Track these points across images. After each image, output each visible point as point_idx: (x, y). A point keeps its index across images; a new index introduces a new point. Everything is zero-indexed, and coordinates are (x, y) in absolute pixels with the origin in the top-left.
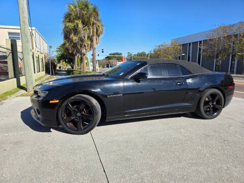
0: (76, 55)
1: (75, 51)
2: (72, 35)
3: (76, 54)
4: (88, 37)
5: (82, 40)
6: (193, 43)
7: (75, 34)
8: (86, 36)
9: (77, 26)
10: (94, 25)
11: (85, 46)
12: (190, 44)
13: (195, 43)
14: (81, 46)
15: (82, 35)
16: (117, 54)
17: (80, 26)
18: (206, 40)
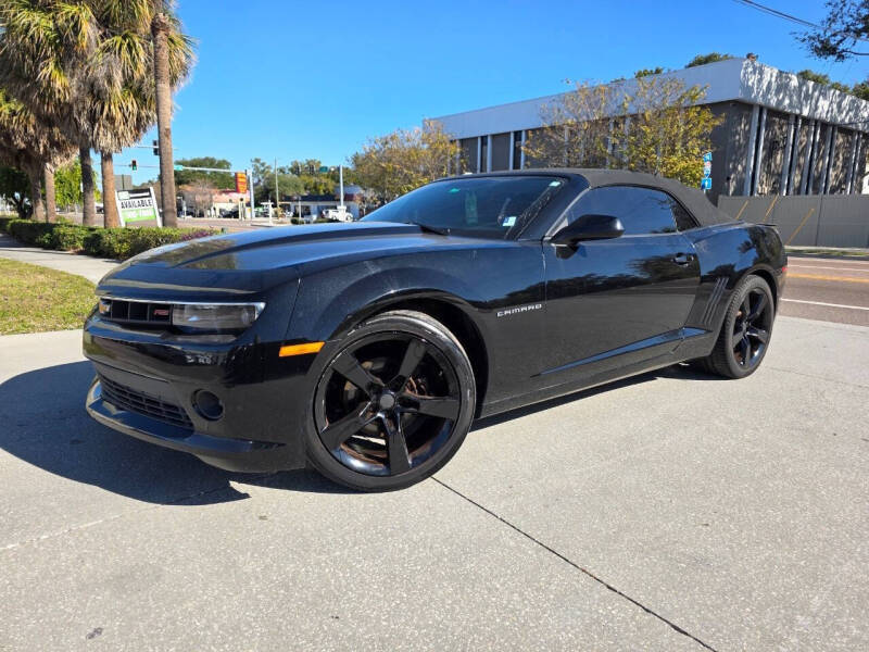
0: (47, 157)
1: (43, 141)
2: (48, 70)
3: (46, 152)
4: (127, 84)
5: (96, 93)
6: (493, 136)
7: (60, 64)
8: (118, 78)
9: (76, 29)
10: (161, 34)
11: (111, 119)
12: (484, 139)
13: (500, 138)
14: (93, 119)
15: (100, 73)
16: (210, 162)
17: (89, 30)
18: (540, 129)
